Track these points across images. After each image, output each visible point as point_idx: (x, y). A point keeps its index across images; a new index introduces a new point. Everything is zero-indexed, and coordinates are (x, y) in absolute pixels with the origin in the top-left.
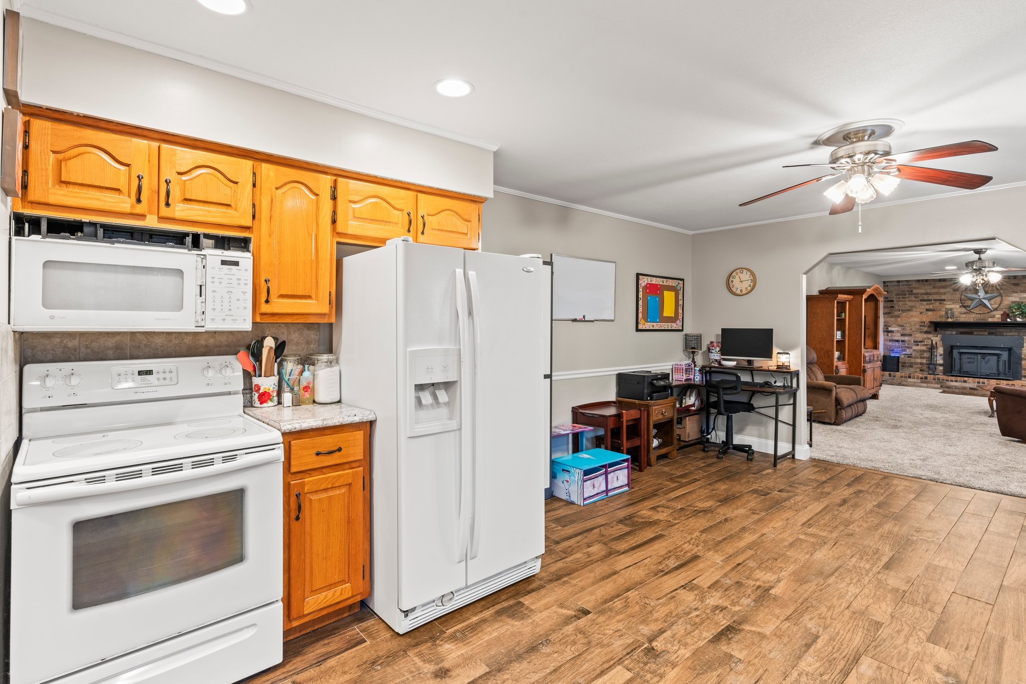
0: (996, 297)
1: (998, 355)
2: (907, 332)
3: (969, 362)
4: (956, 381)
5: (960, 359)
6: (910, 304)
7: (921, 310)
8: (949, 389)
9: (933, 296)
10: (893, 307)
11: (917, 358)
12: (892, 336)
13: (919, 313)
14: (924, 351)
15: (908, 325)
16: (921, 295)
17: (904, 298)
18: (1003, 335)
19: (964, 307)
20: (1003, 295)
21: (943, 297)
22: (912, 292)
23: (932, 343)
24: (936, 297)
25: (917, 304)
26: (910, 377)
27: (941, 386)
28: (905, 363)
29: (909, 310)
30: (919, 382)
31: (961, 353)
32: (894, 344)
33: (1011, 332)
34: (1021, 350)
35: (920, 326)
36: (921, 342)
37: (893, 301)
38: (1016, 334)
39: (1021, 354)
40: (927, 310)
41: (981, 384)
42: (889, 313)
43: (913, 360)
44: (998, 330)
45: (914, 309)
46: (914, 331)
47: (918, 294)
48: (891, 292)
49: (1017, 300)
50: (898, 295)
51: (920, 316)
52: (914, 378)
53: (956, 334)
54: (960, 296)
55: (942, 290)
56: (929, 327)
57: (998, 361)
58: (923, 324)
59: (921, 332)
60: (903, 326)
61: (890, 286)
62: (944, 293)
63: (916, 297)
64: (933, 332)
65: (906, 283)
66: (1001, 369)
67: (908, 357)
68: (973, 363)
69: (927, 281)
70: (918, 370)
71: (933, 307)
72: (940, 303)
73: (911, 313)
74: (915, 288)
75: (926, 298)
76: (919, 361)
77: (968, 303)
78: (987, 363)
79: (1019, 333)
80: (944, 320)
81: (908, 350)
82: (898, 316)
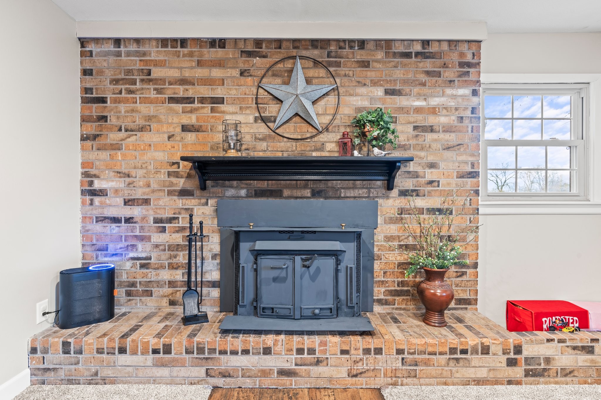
0: (326, 94)
1: (335, 254)
2: (139, 194)
3: (275, 280)
4: (246, 352)
5: (256, 270)
6: (145, 109)
7: (171, 129)
8: (228, 380)
9: (197, 87)
10: (104, 118)
11: (162, 267)
12: (103, 205)
13: (166, 136)
14: (178, 247)
15: (140, 172)
16: (170, 84)
17: (130, 92)
18: (339, 198)
19: (264, 120)
20: (341, 90)
21: (219, 92)
22: (149, 74)
23: (191, 223)
24: (205, 91)
25: (162, 110)
26: (122, 351)
27: (208, 374)
28: (133, 285)
29: (142, 129)
30: (149, 363)
31: (258, 254)
32: (108, 230)
33: (354, 188)
34: (373, 235)
35: (169, 174)
36: (170, 220)
37: (103, 100)
38: (363, 192)
39: (373, 245)
40: (185, 128)
41: (306, 355)
42: (95, 137)
43: (152, 275)
44: (330, 184)
45: (154, 126)
46: (153, 191)
47: (162, 81)
48: (101, 72)
49: (366, 104)
50: (116, 81)
51: (169, 144)
52: (134, 353)
53: (248, 196)
54: (255, 91)
55: (217, 73)
56: (189, 176)
57: (337, 271)
58: (174, 169)
59: (170, 193)
60: (129, 176)
61: (99, 54)
62: (222, 82)
63: (159, 91)
64: (197, 192)
65: (133, 48)
66: (342, 296)
67: (142, 266)
68: (283, 280)
69: (183, 42)
70: (165, 302)
71: (198, 119)
72: (213, 110)
73: (147, 137)
74: (157, 64)
75: (181, 95)
76: (166, 275)
77: (271, 109)
78: (313, 278)
79: (369, 189)
80: (221, 154)
81: (140, 246)
82: (116, 147)
